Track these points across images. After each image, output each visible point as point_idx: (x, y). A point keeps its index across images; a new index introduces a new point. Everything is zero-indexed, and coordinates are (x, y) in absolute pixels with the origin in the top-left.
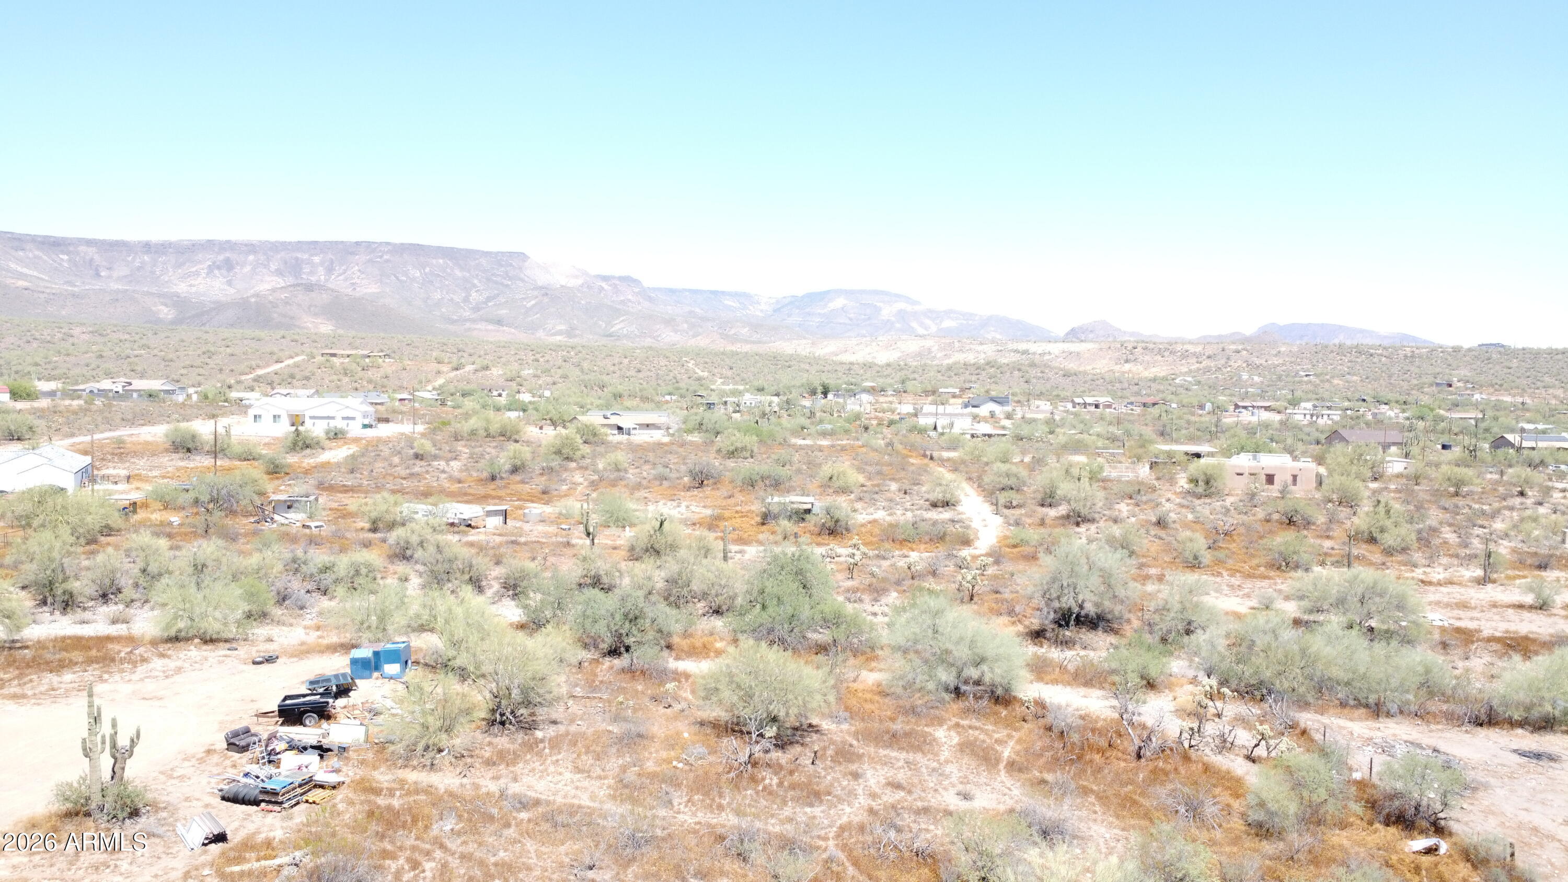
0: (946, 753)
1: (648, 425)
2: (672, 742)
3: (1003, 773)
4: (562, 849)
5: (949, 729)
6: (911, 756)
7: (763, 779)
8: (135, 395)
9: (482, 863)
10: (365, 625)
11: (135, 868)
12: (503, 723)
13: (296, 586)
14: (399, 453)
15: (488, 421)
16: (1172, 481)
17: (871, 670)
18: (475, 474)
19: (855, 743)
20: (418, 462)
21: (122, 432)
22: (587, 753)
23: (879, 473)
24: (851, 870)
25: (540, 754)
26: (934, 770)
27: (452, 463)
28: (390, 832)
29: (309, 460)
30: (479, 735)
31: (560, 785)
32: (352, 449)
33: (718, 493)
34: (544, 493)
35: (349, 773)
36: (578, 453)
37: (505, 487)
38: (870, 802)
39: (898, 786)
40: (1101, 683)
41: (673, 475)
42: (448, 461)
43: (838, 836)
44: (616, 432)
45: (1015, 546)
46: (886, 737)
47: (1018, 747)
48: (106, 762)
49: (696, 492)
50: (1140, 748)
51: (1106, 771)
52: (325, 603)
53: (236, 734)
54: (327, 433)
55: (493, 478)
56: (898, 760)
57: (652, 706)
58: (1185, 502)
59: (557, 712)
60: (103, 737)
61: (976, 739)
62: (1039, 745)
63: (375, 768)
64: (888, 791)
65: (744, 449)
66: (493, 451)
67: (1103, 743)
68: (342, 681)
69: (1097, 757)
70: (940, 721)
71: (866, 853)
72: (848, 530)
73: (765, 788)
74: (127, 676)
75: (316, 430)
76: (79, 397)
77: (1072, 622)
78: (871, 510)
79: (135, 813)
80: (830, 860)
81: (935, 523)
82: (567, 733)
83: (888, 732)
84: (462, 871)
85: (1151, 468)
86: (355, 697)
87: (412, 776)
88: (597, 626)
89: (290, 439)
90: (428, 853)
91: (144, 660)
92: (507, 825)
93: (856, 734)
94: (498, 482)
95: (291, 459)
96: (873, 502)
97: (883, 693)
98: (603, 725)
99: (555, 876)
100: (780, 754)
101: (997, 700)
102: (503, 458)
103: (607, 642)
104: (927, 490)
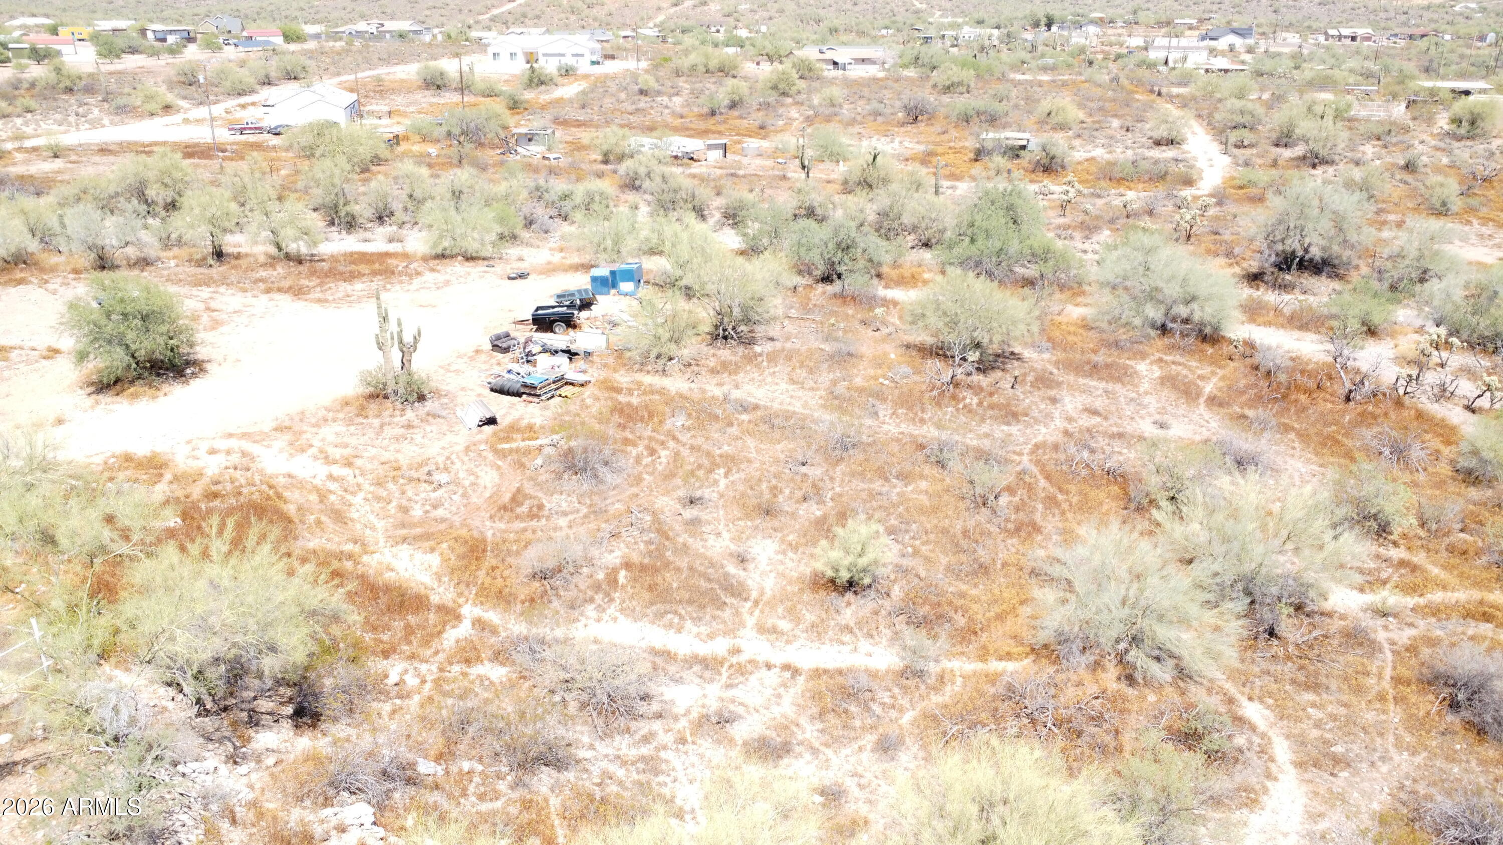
1: (863, 60)
2: (879, 362)
3: (1202, 407)
4: (779, 447)
5: (1151, 363)
6: (1110, 386)
7: (964, 398)
8: (388, 36)
9: (709, 454)
10: (602, 247)
11: (426, 441)
12: (725, 338)
13: (541, 212)
14: (626, 88)
15: (707, 56)
16: (1430, 121)
17: (1077, 305)
18: (696, 110)
19: (1055, 371)
20: (643, 98)
21: (381, 71)
22: (801, 367)
23: (1101, 109)
24: (1043, 483)
25: (758, 366)
26: (1132, 400)
27: (675, 99)
28: (631, 424)
29: (544, 96)
30: (705, 349)
31: (776, 394)
32: (582, 85)
33: (932, 129)
34: (761, 128)
35: (593, 374)
36: (794, 89)
37: (724, 122)
38: (1066, 424)
39: (1095, 412)
40: (1317, 328)
41: (888, 111)
42: (670, 96)
43: (1032, 452)
44: (831, 67)
45: (1241, 188)
46: (1087, 368)
47: (1221, 384)
48: (396, 356)
49: (909, 128)
50: (1351, 391)
51: (1311, 411)
52: (567, 228)
53: (498, 338)
54: (559, 70)
55: (713, 113)
56: (1097, 389)
57: (861, 329)
58: (1442, 145)
59: (774, 330)
60: (392, 334)
61: (1178, 374)
62: (1242, 383)
63: (615, 371)
64: (1085, 416)
65: (960, 84)
66: (713, 87)
67: (1312, 384)
68: (584, 296)
69: (1303, 398)
70: (1143, 356)
71: (1059, 468)
72: (1063, 167)
73: (965, 407)
74: (406, 287)
75: (549, 67)
76: (341, 39)
77: (1294, 266)
78: (1090, 147)
79: (421, 398)
80: (1024, 472)
81: (1156, 162)
82: (783, 350)
83: (1088, 363)
84: (692, 460)
85: (1407, 107)
86: (596, 310)
87: (648, 379)
88: (811, 254)
89: (527, 76)
90: (663, 443)
91: (418, 274)
92: (731, 424)
93: (1057, 363)
94: (718, 118)
95: (528, 95)
96: (1092, 139)
97: (1087, 326)
98: (815, 343)
99: (772, 469)
100: (981, 377)
101: (1204, 338)
102: (722, 92)
103: (820, 269)
104: (1153, 128)
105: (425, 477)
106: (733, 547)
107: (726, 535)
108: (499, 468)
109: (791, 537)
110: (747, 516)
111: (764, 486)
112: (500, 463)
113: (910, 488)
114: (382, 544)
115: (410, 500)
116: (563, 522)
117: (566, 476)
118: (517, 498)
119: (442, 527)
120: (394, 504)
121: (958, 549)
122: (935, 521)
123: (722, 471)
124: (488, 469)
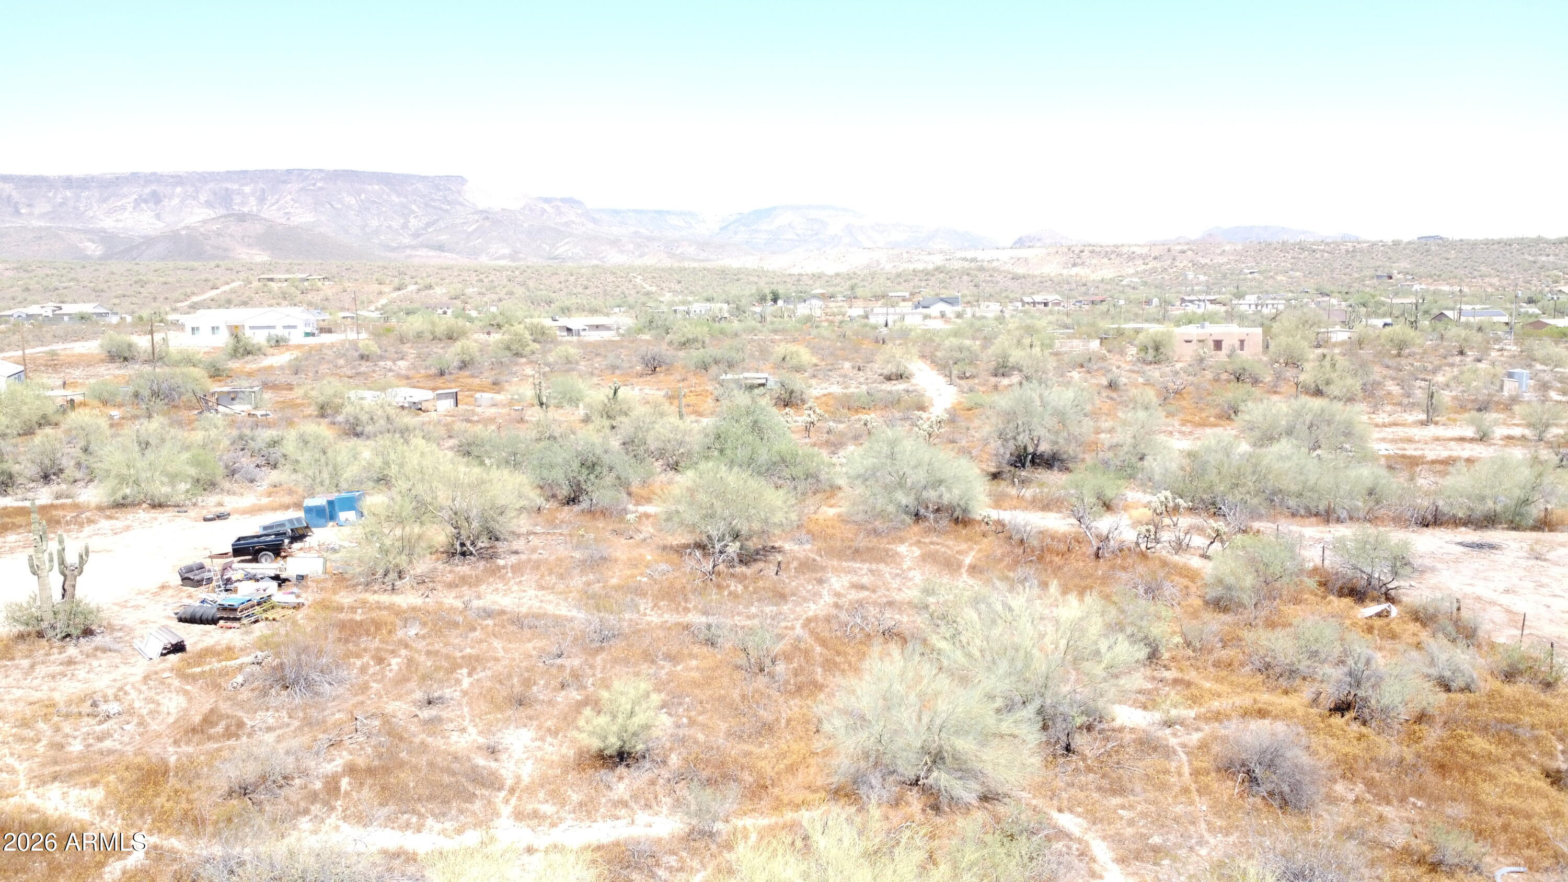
0: (909, 563)
1: (597, 327)
2: (634, 564)
3: (965, 576)
4: (530, 646)
5: (911, 545)
6: (874, 566)
7: (728, 586)
8: (66, 318)
9: (448, 657)
10: (318, 480)
11: (92, 676)
12: (463, 554)
13: (245, 461)
14: (344, 355)
15: (433, 324)
16: (1122, 353)
17: (831, 506)
18: (423, 371)
19: (818, 558)
20: (363, 363)
21: (58, 347)
22: (550, 574)
23: (832, 354)
24: (818, 649)
25: (503, 578)
26: (897, 575)
27: (400, 363)
28: (354, 638)
29: (251, 364)
30: (440, 566)
31: (524, 600)
32: (296, 353)
33: (672, 378)
34: (494, 384)
35: (308, 597)
36: (528, 349)
37: (454, 381)
38: (835, 599)
39: (863, 587)
40: (1059, 507)
41: (627, 365)
42: (394, 361)
43: (804, 626)
44: (565, 333)
45: (969, 410)
46: (849, 552)
47: (978, 556)
49: (649, 378)
50: (1099, 549)
51: (1065, 569)
52: (274, 476)
53: (190, 570)
54: (268, 341)
55: (442, 374)
56: (861, 569)
57: (614, 539)
58: (1136, 368)
59: (518, 544)
61: (937, 551)
62: (999, 552)
63: (335, 593)
64: (853, 591)
65: (695, 340)
66: (440, 351)
67: (1063, 547)
68: (297, 525)
69: (1057, 559)
70: (902, 541)
71: (833, 635)
72: (803, 401)
73: (730, 594)
74: (74, 535)
75: (259, 338)
76: (6, 322)
77: (1028, 463)
78: (826, 385)
79: (88, 632)
80: (799, 639)
81: (890, 392)
82: (529, 560)
83: (850, 547)
84: (429, 664)
85: (1101, 343)
86: (312, 540)
87: (372, 598)
88: (553, 472)
89: (230, 346)
90: (393, 652)
91: (90, 521)
92: (474, 629)
93: (819, 552)
94: (447, 377)
95: (234, 365)
96: (827, 378)
97: (843, 520)
98: (562, 551)
99: (524, 664)
100: (744, 569)
101: (957, 521)
102: (451, 354)
103: (565, 491)
104: (880, 366)
105: (90, 710)
106: (481, 740)
107: (472, 730)
108: (186, 693)
109: (549, 723)
110: (499, 708)
111: (515, 680)
112: (188, 687)
113: (679, 668)
114: (23, 785)
115: (67, 736)
116: (270, 738)
117: (273, 691)
118: (209, 720)
119: (111, 759)
120: (44, 742)
121: (737, 712)
122: (711, 692)
123: (465, 671)
124: (174, 695)
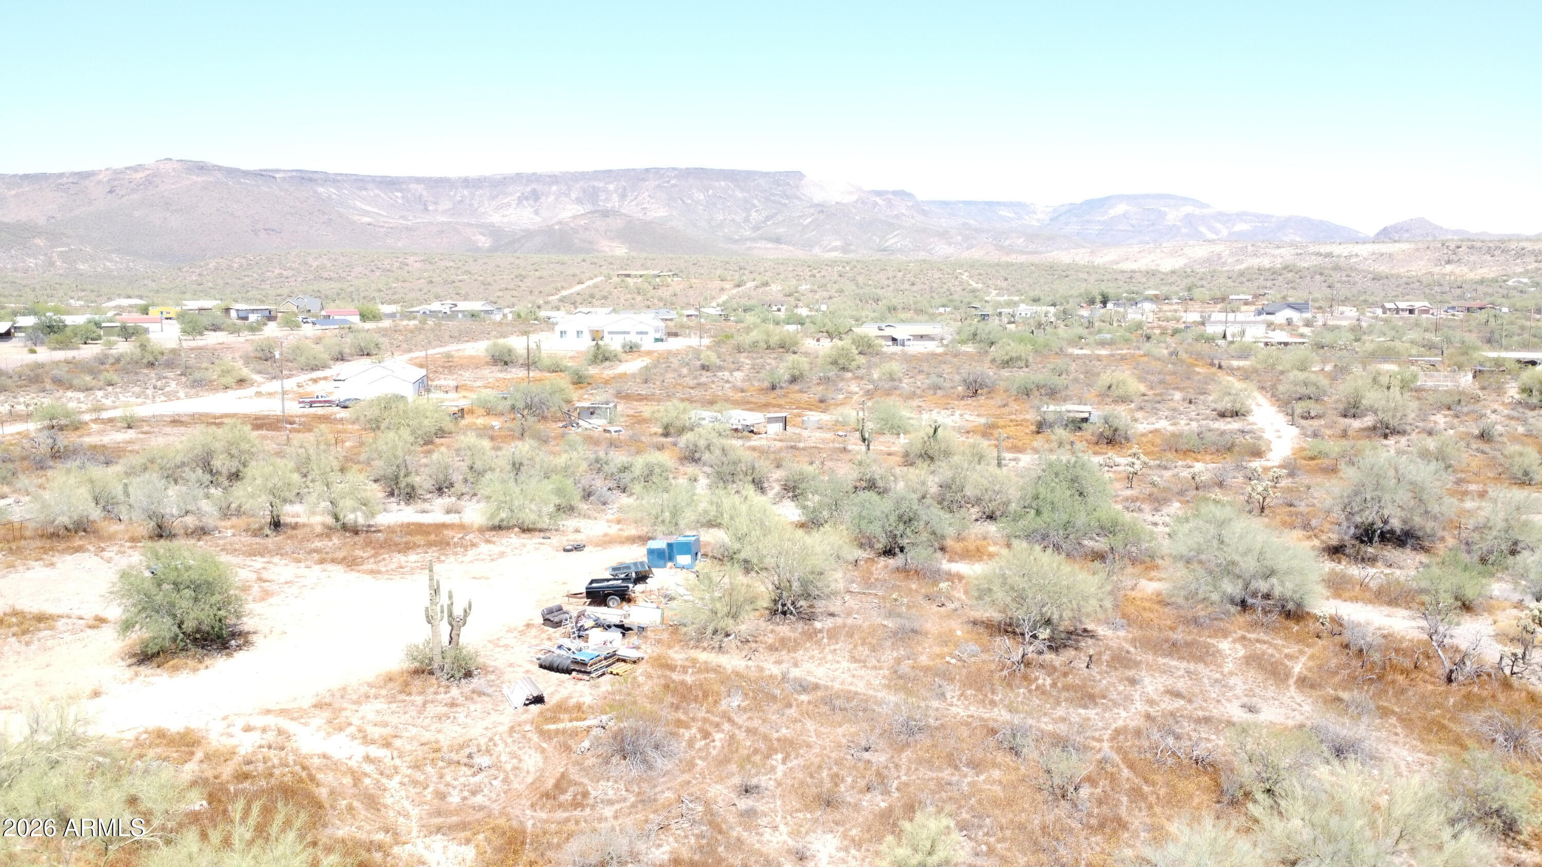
0: (1231, 665)
1: (922, 337)
2: (945, 639)
3: (1293, 688)
4: (840, 731)
5: (1234, 641)
6: (1192, 666)
7: (1037, 679)
8: (460, 315)
9: (766, 738)
10: (660, 519)
11: (469, 720)
12: (784, 613)
13: (599, 484)
14: (688, 364)
15: (768, 334)
16: (1500, 390)
17: (1151, 580)
18: (756, 384)
19: (1132, 649)
20: (704, 373)
21: (452, 348)
22: (863, 644)
23: (1161, 382)
24: (1126, 772)
25: (818, 643)
26: (1216, 681)
27: (736, 374)
28: (684, 704)
29: (608, 371)
30: (763, 624)
31: (837, 673)
32: (645, 362)
33: (992, 402)
34: (821, 401)
35: (647, 650)
36: (854, 364)
37: (784, 396)
38: (1147, 708)
39: (1178, 695)
40: (1407, 603)
41: (947, 385)
42: (731, 372)
43: (1113, 739)
44: (890, 343)
45: (1312, 459)
46: (1166, 646)
47: (1311, 664)
48: (444, 629)
49: (970, 401)
50: (1451, 671)
51: (1411, 693)
52: (624, 500)
53: (550, 611)
54: (623, 347)
55: (773, 388)
56: (1178, 669)
57: (925, 604)
58: (1515, 414)
59: (835, 605)
60: (442, 607)
61: (1264, 653)
62: (1333, 663)
63: (670, 647)
64: (1167, 698)
65: (1019, 358)
66: (773, 362)
67: (1408, 663)
68: (640, 569)
69: (1400, 678)
70: (1225, 634)
71: (1142, 756)
72: (1127, 439)
73: (1038, 688)
74: (460, 558)
75: (614, 344)
76: (415, 318)
77: (1376, 539)
78: (1153, 419)
79: (468, 675)
80: (1103, 761)
81: (1223, 433)
82: (844, 626)
83: (1167, 641)
84: (748, 743)
85: (1474, 377)
86: (652, 583)
87: (703, 656)
88: (872, 527)
89: (592, 353)
90: (717, 725)
91: (473, 545)
92: (789, 705)
93: (1133, 641)
94: (778, 392)
95: (593, 371)
96: (1155, 411)
97: (1162, 601)
98: (878, 620)
99: (833, 755)
100: (1053, 656)
101: (1288, 615)
102: (783, 368)
103: (882, 543)
104: (1214, 399)
105: (466, 760)
106: (791, 842)
107: (783, 828)
108: (543, 751)
109: (854, 832)
110: (807, 808)
111: (825, 773)
112: (544, 745)
113: (982, 777)
114: (414, 834)
115: (448, 785)
116: (608, 812)
117: (614, 760)
118: (561, 785)
119: (480, 815)
120: (430, 789)
121: (1038, 849)
122: (1011, 816)
123: (779, 756)
124: (532, 752)
